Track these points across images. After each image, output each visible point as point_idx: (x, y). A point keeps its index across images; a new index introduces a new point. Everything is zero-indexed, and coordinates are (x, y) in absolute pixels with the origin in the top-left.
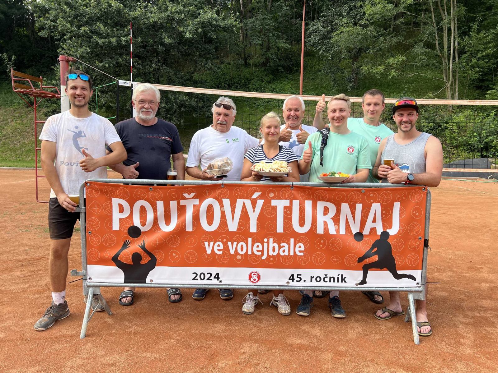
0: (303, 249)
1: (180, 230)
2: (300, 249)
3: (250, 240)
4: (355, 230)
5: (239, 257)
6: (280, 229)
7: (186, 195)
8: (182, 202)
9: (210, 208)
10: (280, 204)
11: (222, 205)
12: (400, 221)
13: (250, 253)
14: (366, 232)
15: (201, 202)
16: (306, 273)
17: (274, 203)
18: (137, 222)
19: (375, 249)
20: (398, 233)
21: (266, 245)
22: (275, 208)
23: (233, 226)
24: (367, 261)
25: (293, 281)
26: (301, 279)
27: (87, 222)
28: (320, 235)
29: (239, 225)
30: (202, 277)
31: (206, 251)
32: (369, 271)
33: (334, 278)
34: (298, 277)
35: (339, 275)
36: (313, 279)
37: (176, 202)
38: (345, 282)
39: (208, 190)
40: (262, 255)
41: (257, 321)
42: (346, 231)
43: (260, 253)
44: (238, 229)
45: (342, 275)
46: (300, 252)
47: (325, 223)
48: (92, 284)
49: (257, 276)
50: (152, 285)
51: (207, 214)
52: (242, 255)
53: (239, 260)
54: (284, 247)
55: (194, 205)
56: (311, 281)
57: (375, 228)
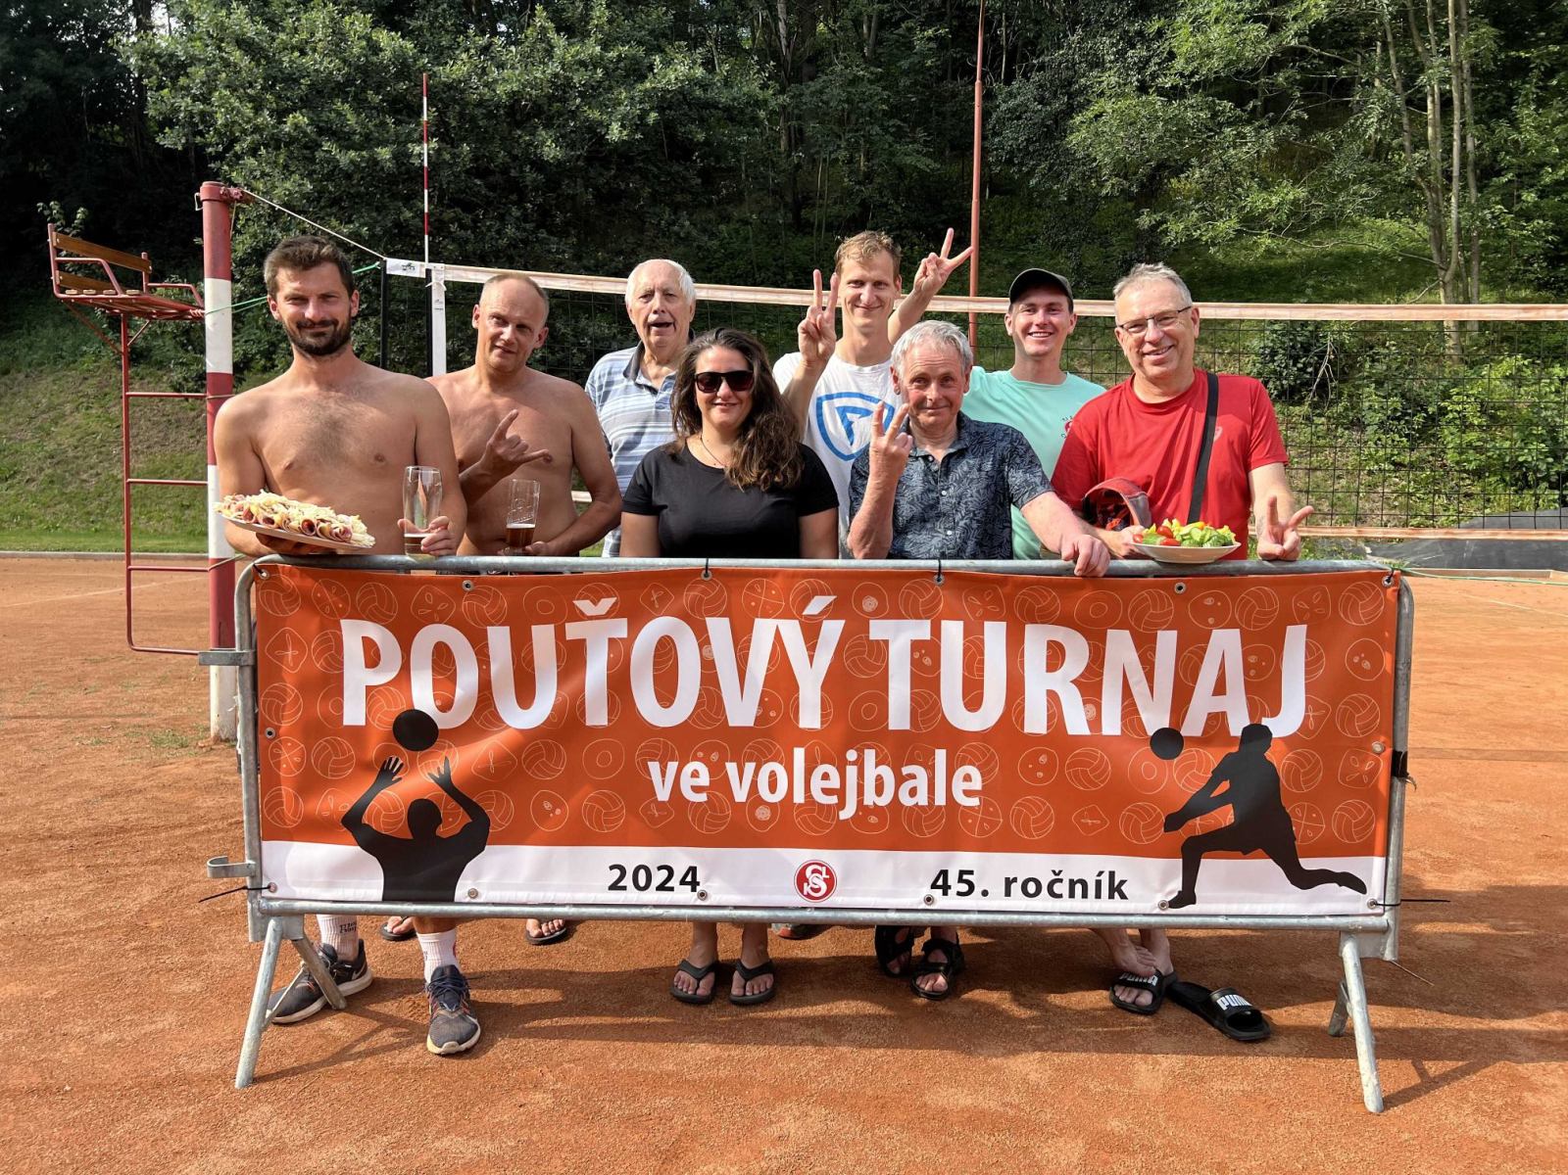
0: (977, 784)
1: (568, 719)
2: (968, 784)
3: (799, 754)
4: (1157, 719)
5: (763, 814)
6: (899, 716)
8: (573, 631)
9: (665, 650)
10: (899, 636)
11: (703, 640)
12: (1309, 688)
13: (799, 797)
14: (1193, 727)
15: (634, 629)
16: (990, 867)
17: (878, 629)
18: (423, 697)
19: (1225, 786)
20: (1304, 727)
21: (852, 772)
22: (882, 648)
23: (741, 711)
24: (1198, 825)
25: (945, 893)
26: (971, 886)
27: (261, 699)
28: (1036, 739)
29: (762, 703)
30: (642, 882)
31: (654, 794)
32: (1203, 861)
33: (1084, 883)
34: (961, 880)
35: (1100, 874)
36: (1013, 885)
37: (551, 627)
38: (1123, 896)
39: (656, 588)
40: (842, 805)
41: (826, 1032)
42: (1124, 725)
43: (833, 800)
44: (757, 719)
45: (1112, 874)
46: (968, 793)
47: (1053, 697)
48: (276, 904)
49: (824, 876)
50: (476, 909)
51: (655, 670)
52: (772, 806)
53: (764, 824)
54: (913, 777)
55: (611, 641)
56: (1008, 893)
57: (1224, 714)
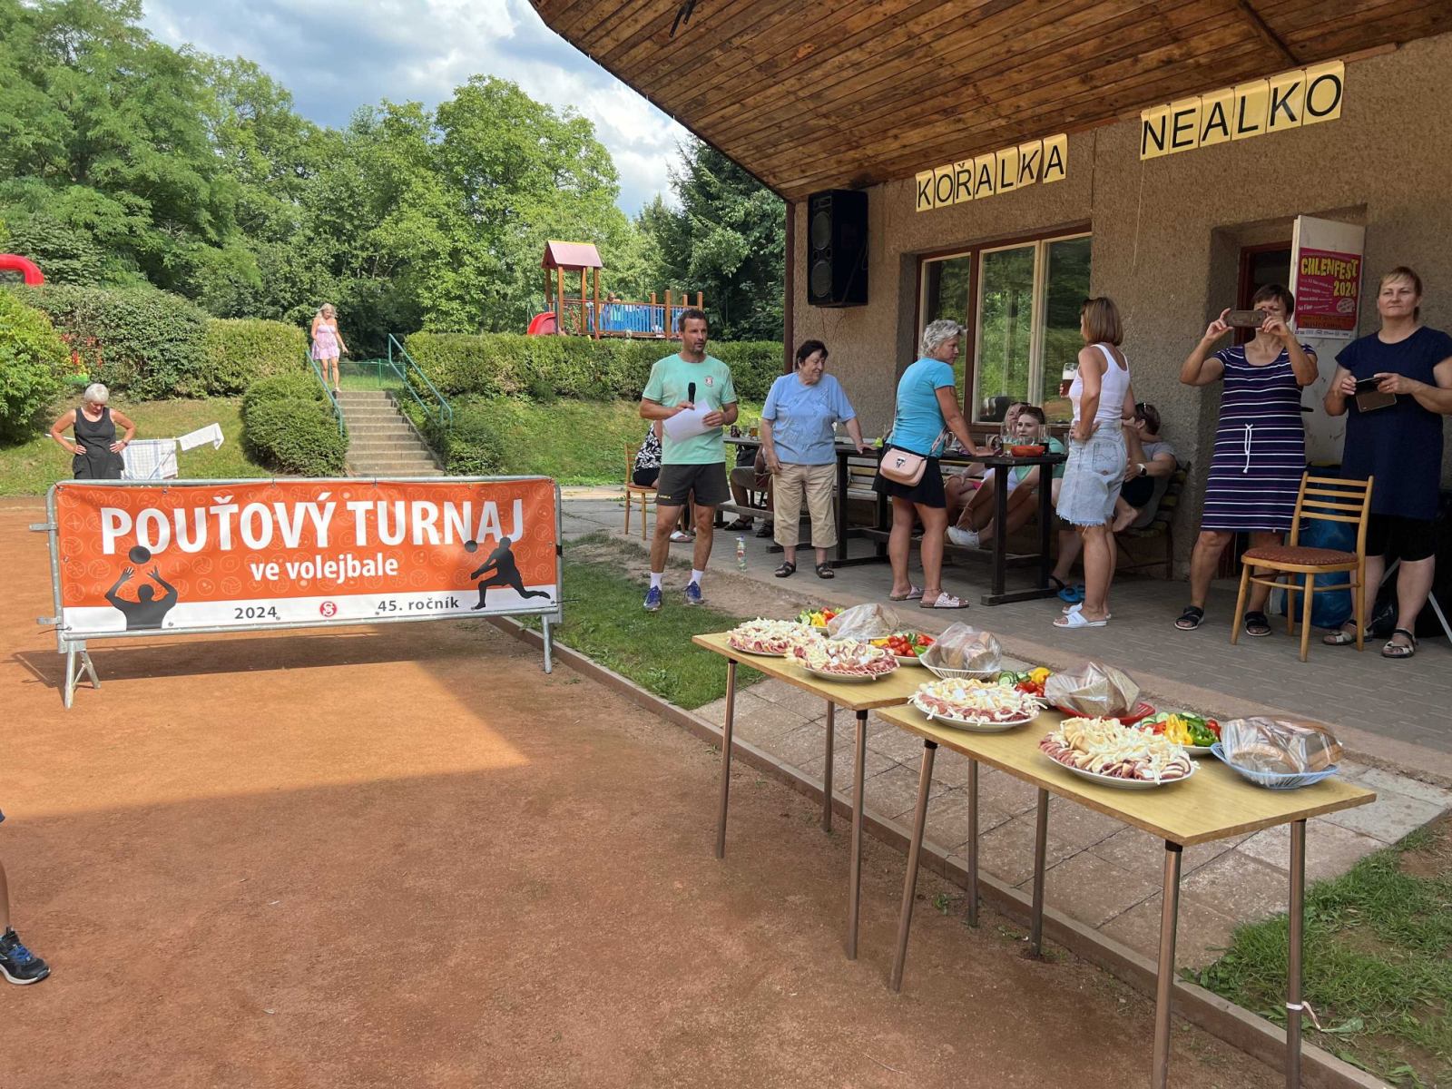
0: (395, 566)
1: (212, 548)
2: (391, 566)
3: (318, 558)
4: (466, 538)
5: (303, 583)
6: (361, 540)
7: (218, 499)
8: (213, 510)
9: (256, 518)
10: (360, 508)
11: (273, 512)
12: (524, 522)
13: (319, 575)
14: (480, 540)
15: (241, 510)
16: (403, 599)
17: (351, 506)
18: (143, 540)
19: (494, 561)
20: (522, 538)
21: (342, 564)
22: (352, 513)
23: (292, 541)
24: (484, 577)
25: (384, 610)
26: (395, 607)
27: (61, 544)
28: (418, 547)
29: (301, 538)
30: (250, 614)
31: (253, 577)
32: (487, 590)
33: (441, 603)
34: (390, 605)
35: (448, 598)
36: (412, 605)
37: (203, 509)
38: (457, 606)
39: (250, 491)
40: (338, 577)
42: (454, 540)
43: (334, 576)
44: (300, 545)
45: (452, 598)
46: (392, 570)
47: (424, 530)
48: (73, 636)
49: (332, 607)
50: (173, 631)
51: (252, 525)
52: (307, 580)
53: (303, 587)
54: (368, 564)
55: (231, 513)
56: (410, 609)
57: (492, 533)
